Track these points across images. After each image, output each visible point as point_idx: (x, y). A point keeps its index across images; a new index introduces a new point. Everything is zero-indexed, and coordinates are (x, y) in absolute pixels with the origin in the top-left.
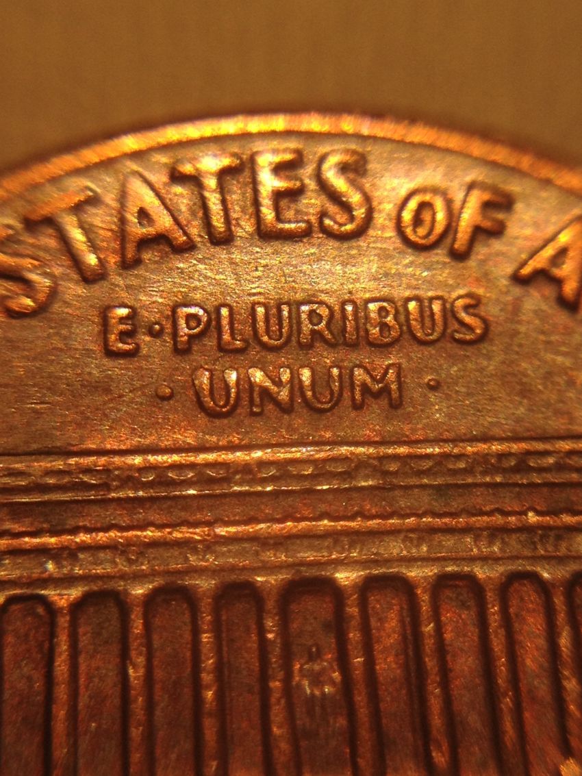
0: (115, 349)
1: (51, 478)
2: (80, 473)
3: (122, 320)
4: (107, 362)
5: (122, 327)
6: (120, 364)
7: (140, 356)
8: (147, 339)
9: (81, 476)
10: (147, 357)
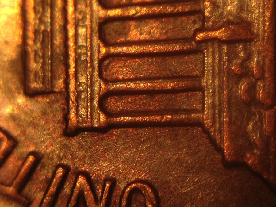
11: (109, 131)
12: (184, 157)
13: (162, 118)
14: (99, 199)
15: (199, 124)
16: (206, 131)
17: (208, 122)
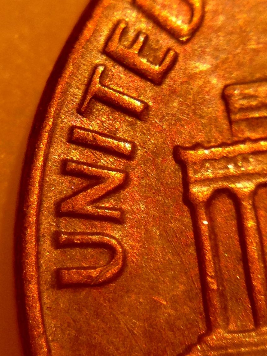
11: (187, 206)
12: (164, 313)
13: (211, 277)
14: (97, 204)
15: (210, 328)
16: (201, 339)
17: (213, 339)
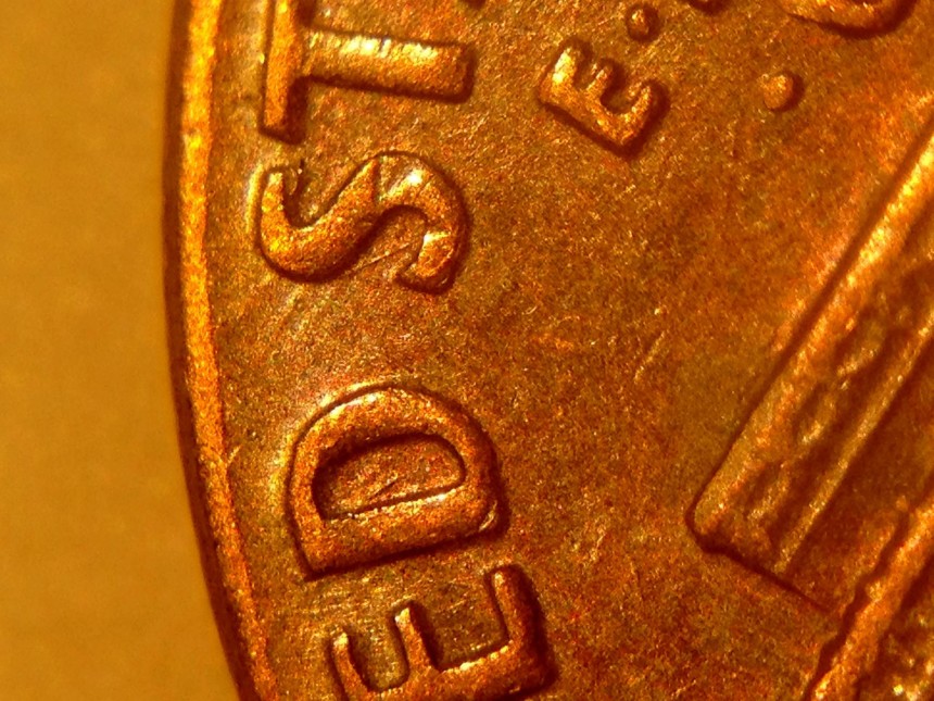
0: (627, 134)
1: (809, 429)
2: (834, 369)
3: (579, 78)
4: (646, 165)
5: (593, 89)
6: (665, 145)
7: (676, 93)
8: (652, 51)
9: (841, 372)
10: (685, 78)
